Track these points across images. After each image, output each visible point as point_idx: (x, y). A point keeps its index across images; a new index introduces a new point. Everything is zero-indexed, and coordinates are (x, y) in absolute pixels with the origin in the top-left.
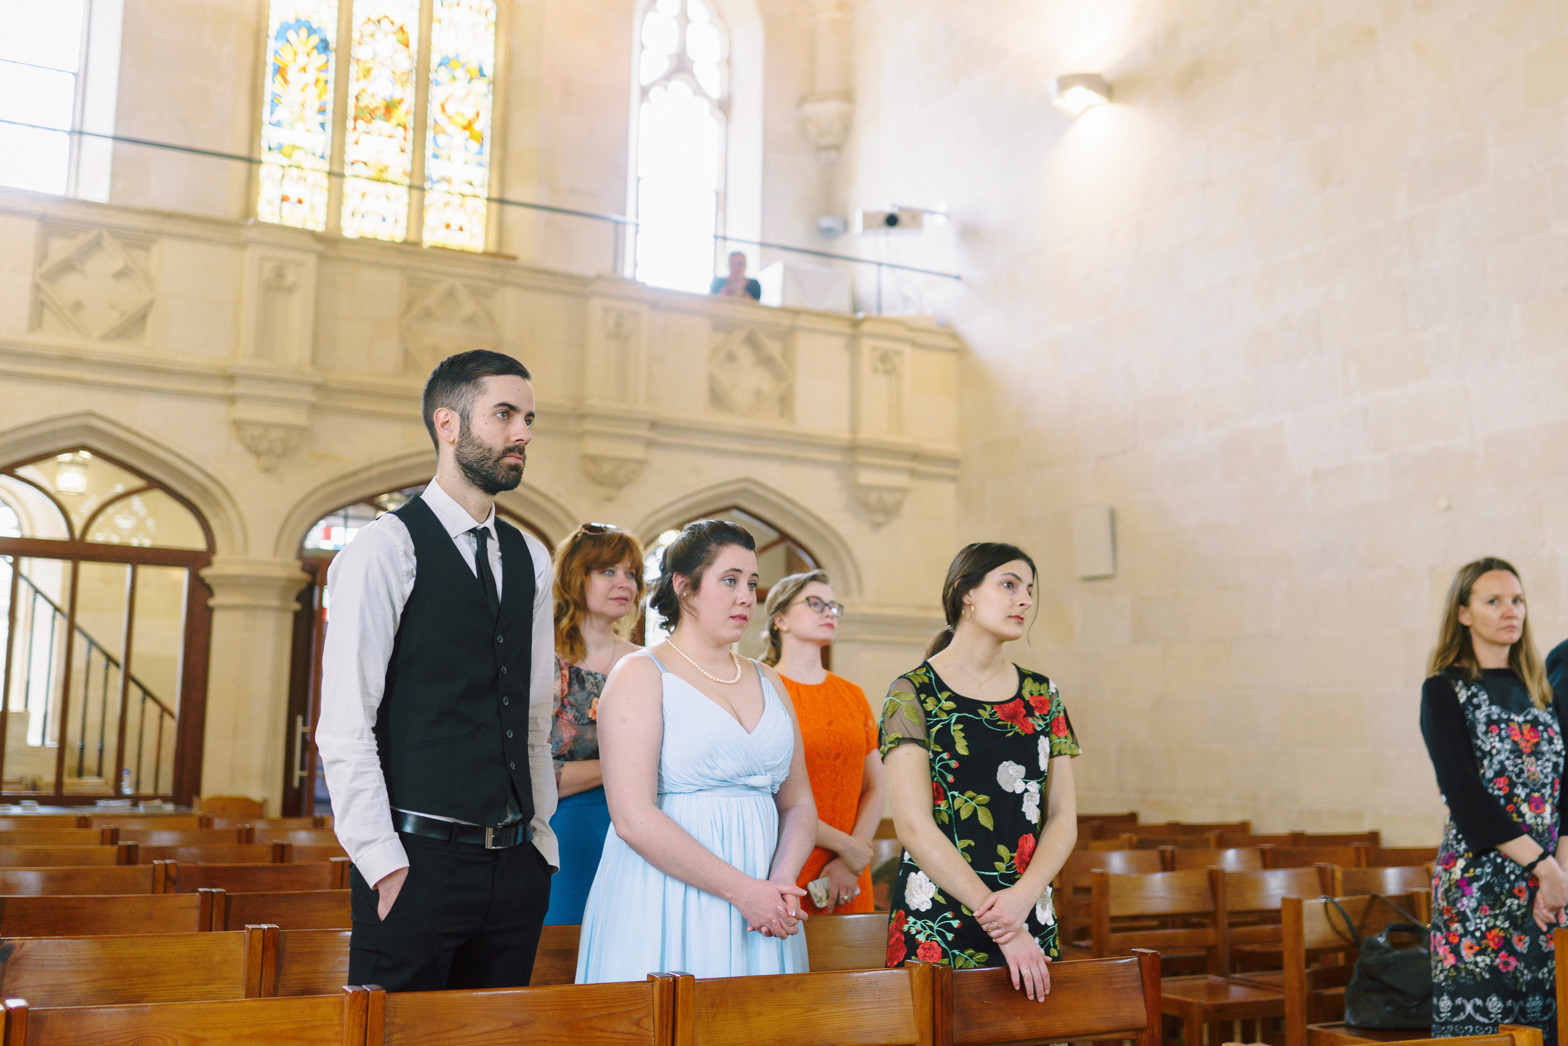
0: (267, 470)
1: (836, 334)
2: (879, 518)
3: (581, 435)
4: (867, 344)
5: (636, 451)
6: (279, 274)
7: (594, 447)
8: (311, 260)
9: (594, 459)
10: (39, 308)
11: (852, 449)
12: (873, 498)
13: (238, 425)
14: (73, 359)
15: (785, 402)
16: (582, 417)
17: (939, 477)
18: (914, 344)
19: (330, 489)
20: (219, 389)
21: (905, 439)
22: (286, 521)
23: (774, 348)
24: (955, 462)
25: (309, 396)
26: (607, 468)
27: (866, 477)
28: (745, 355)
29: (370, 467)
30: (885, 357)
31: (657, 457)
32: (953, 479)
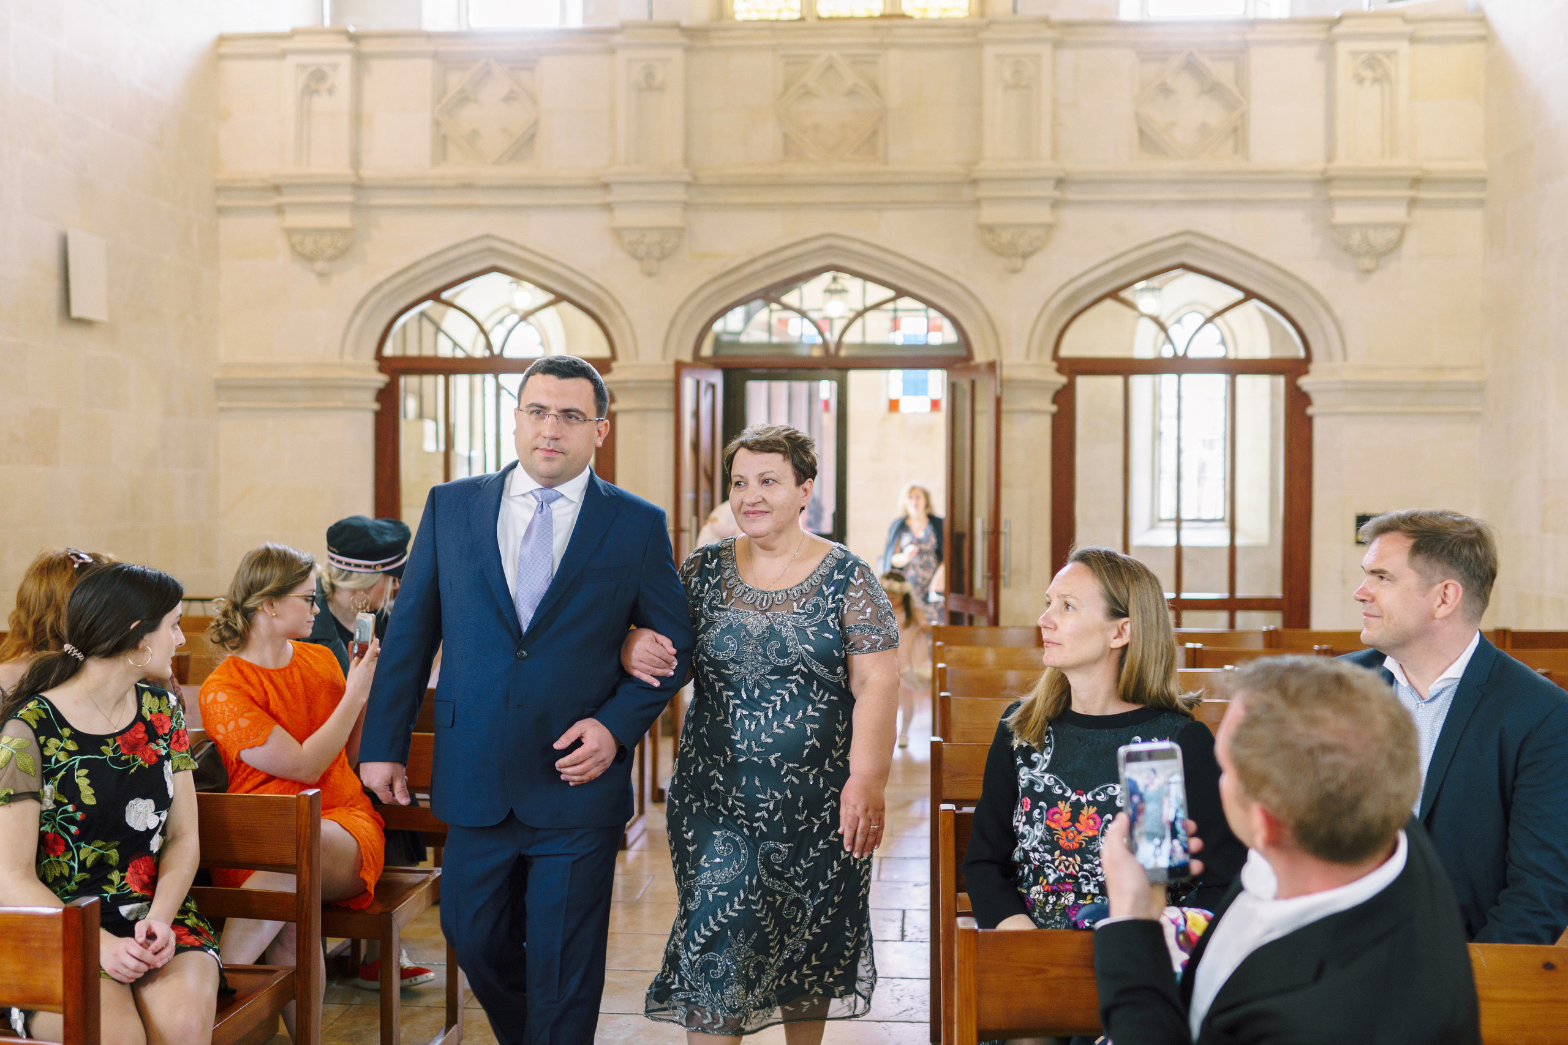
0: (650, 274)
1: (1305, 42)
2: (1367, 263)
3: (977, 203)
4: (1343, 49)
5: (1041, 214)
6: (650, 76)
7: (990, 214)
8: (677, 55)
9: (990, 229)
10: (441, 143)
11: (1326, 181)
12: (1356, 238)
13: (617, 232)
14: (467, 186)
15: (1238, 133)
16: (974, 182)
17: (1456, 204)
18: (1413, 39)
19: (714, 287)
20: (598, 197)
21: (1402, 162)
22: (673, 323)
23: (1224, 73)
24: (1481, 182)
25: (680, 194)
26: (1005, 237)
27: (1343, 215)
28: (1185, 85)
29: (753, 261)
30: (1372, 61)
31: (1069, 217)
32: (1479, 203)
